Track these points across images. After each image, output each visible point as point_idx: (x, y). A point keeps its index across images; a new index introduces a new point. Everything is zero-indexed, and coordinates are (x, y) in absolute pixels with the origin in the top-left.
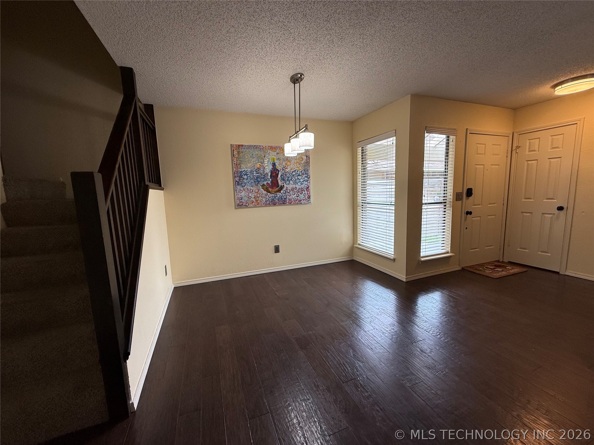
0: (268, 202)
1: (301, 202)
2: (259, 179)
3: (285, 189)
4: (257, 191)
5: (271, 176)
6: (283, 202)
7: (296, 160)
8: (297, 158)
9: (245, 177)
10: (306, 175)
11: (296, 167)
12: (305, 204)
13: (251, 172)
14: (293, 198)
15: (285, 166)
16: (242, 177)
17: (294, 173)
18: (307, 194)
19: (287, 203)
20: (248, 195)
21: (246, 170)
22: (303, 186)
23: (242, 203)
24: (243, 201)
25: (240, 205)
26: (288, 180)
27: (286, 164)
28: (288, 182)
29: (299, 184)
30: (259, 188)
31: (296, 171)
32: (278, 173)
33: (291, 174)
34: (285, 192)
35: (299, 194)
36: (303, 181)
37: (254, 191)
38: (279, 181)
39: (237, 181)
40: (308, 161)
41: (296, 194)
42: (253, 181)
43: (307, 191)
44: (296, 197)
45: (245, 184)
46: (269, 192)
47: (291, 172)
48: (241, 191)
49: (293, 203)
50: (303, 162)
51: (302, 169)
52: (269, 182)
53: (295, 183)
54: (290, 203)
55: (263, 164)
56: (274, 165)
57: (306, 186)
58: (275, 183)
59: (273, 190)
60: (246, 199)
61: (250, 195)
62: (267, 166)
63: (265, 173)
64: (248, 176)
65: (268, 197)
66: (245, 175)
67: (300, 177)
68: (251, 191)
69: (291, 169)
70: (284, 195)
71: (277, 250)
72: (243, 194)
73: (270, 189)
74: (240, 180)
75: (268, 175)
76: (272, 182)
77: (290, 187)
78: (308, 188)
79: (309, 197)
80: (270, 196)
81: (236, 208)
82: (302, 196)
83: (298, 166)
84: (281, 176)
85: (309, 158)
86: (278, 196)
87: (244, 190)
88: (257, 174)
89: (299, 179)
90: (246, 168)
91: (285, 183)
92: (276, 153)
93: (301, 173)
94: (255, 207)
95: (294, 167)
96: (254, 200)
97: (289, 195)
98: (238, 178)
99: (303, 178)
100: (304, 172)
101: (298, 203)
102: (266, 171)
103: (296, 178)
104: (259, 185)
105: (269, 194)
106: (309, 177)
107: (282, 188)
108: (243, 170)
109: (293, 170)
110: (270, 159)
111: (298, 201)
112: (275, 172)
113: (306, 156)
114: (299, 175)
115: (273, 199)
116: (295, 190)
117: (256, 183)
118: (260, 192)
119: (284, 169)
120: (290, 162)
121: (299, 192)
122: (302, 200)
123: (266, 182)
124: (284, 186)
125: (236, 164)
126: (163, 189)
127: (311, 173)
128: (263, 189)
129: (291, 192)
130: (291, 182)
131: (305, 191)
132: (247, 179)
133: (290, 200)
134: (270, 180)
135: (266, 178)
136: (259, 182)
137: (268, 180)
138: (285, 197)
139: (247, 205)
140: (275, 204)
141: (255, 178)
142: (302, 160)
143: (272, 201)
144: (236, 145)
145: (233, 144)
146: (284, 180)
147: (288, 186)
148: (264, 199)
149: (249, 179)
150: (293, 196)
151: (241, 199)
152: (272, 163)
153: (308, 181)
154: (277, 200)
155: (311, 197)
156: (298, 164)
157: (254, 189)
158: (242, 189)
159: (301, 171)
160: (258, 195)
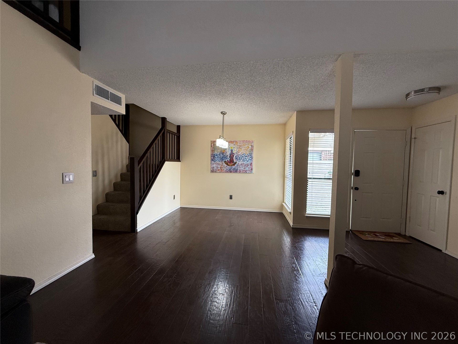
0: (227, 171)
1: (246, 172)
2: (223, 158)
3: (237, 164)
4: (222, 164)
5: (230, 157)
6: (236, 171)
7: (245, 148)
8: (246, 147)
9: (216, 157)
10: (251, 157)
11: (245, 152)
12: (249, 173)
13: (219, 154)
14: (242, 169)
15: (238, 152)
16: (214, 157)
17: (243, 155)
18: (251, 167)
19: (238, 172)
20: (217, 166)
21: (217, 153)
22: (248, 163)
23: (213, 170)
24: (214, 169)
25: (213, 171)
26: (239, 159)
27: (239, 150)
28: (239, 160)
29: (246, 161)
30: (223, 163)
31: (245, 154)
32: (234, 155)
33: (242, 156)
34: (237, 166)
35: (246, 167)
36: (248, 160)
37: (220, 164)
38: (234, 159)
39: (212, 159)
40: (252, 148)
41: (243, 167)
42: (220, 159)
43: (251, 166)
44: (244, 169)
45: (216, 160)
46: (228, 165)
47: (241, 155)
48: (214, 164)
49: (241, 172)
50: (249, 149)
51: (248, 153)
52: (229, 160)
53: (244, 161)
54: (240, 172)
55: (226, 150)
56: (232, 151)
57: (250, 163)
58: (231, 161)
59: (230, 164)
60: (216, 168)
61: (218, 166)
62: (228, 151)
63: (227, 155)
64: (218, 156)
65: (227, 168)
66: (216, 156)
67: (246, 158)
68: (219, 164)
69: (242, 153)
70: (236, 167)
71: (231, 197)
72: (214, 165)
73: (229, 164)
74: (213, 158)
75: (228, 156)
76: (230, 160)
77: (240, 163)
78: (251, 164)
79: (252, 169)
80: (228, 167)
81: (211, 173)
82: (247, 169)
83: (246, 151)
84: (235, 157)
85: (253, 147)
86: (233, 167)
87: (215, 163)
88: (222, 156)
89: (246, 159)
90: (217, 152)
91: (237, 161)
92: (233, 144)
93: (247, 156)
94: (220, 172)
95: (243, 152)
96: (220, 169)
97: (240, 167)
98: (213, 157)
99: (248, 158)
100: (249, 155)
101: (244, 172)
102: (227, 154)
103: (244, 158)
104: (223, 161)
105: (228, 166)
106: (253, 158)
107: (235, 163)
108: (215, 153)
109: (242, 154)
110: (230, 148)
111: (244, 171)
112: (232, 155)
113: (251, 146)
114: (246, 157)
115: (230, 169)
116: (243, 165)
117: (222, 160)
118: (223, 165)
119: (237, 153)
120: (241, 149)
121: (245, 166)
122: (247, 171)
123: (227, 160)
124: (237, 162)
125: (212, 150)
126: (180, 161)
127: (254, 155)
128: (225, 163)
129: (241, 166)
130: (241, 160)
131: (250, 165)
132: (217, 158)
133: (239, 170)
134: (229, 159)
135: (227, 158)
136: (223, 159)
137: (228, 159)
138: (237, 169)
139: (216, 171)
140: (231, 172)
141: (221, 157)
142: (249, 148)
143: (229, 170)
144: (213, 141)
145: (211, 140)
146: (237, 159)
147: (239, 162)
148: (225, 169)
149: (218, 158)
150: (242, 168)
151: (213, 168)
152: (231, 150)
153: (251, 160)
154: (232, 170)
155: (253, 170)
156: (246, 150)
157: (220, 163)
158: (214, 163)
159: (248, 154)
160: (222, 167)
